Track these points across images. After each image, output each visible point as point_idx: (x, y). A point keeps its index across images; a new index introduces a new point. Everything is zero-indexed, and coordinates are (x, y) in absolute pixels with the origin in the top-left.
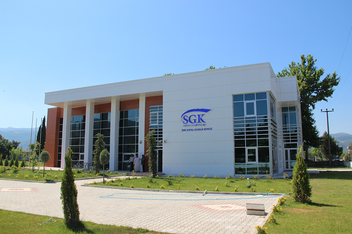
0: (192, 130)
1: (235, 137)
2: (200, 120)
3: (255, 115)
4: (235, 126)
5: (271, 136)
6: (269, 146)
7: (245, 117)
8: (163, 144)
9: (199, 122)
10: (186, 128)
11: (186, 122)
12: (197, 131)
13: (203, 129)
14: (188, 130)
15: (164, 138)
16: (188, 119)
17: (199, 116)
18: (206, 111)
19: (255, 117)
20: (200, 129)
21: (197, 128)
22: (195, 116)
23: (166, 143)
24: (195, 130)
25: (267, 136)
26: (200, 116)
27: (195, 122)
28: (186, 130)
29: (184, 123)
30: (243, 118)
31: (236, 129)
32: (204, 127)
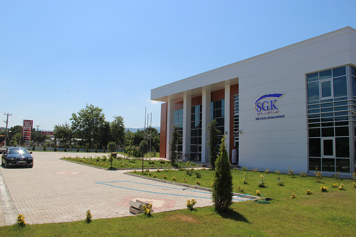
0: (265, 118)
1: (310, 126)
2: (273, 106)
3: (332, 97)
4: (309, 112)
5: (351, 123)
6: (349, 136)
7: (320, 100)
8: (239, 135)
9: (272, 109)
10: (260, 117)
11: (259, 109)
12: (271, 120)
13: (276, 117)
14: (262, 119)
15: (240, 128)
16: (261, 106)
17: (271, 101)
18: (278, 95)
19: (331, 100)
20: (273, 117)
21: (270, 116)
22: (267, 102)
23: (242, 133)
24: (268, 118)
25: (347, 123)
26: (273, 103)
27: (268, 109)
28: (260, 119)
29: (257, 111)
30: (318, 102)
31: (310, 115)
32: (276, 115)
